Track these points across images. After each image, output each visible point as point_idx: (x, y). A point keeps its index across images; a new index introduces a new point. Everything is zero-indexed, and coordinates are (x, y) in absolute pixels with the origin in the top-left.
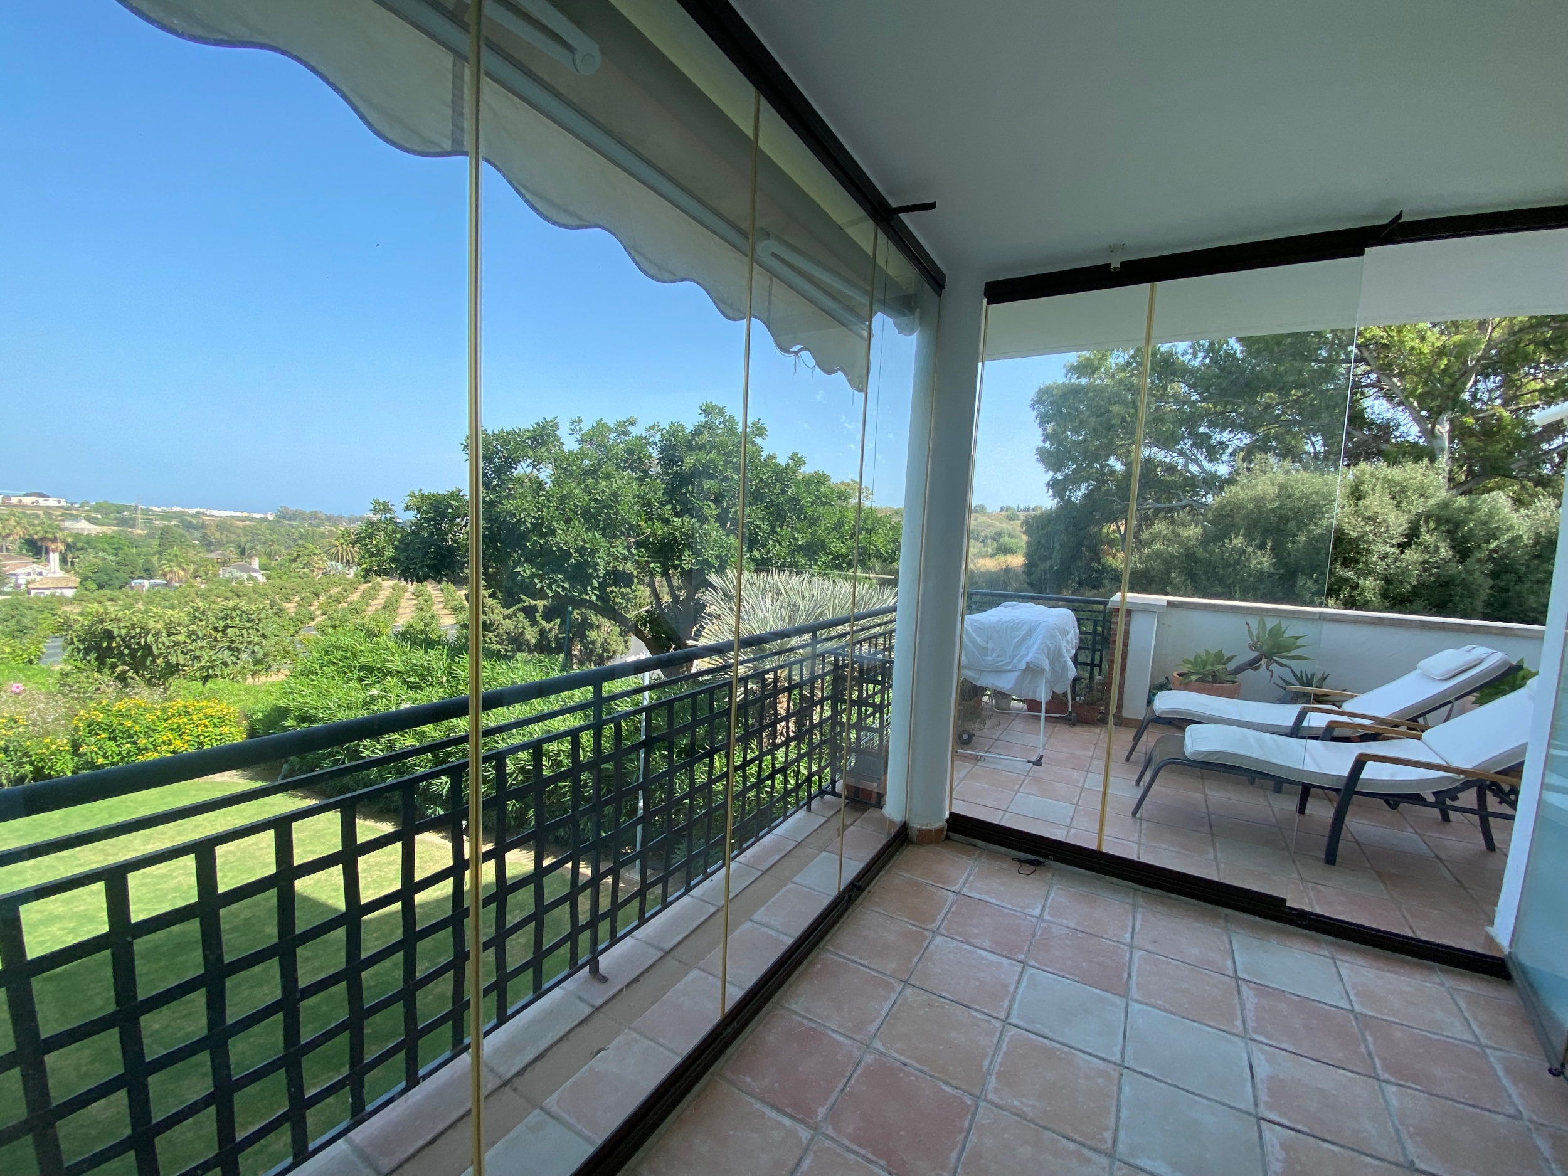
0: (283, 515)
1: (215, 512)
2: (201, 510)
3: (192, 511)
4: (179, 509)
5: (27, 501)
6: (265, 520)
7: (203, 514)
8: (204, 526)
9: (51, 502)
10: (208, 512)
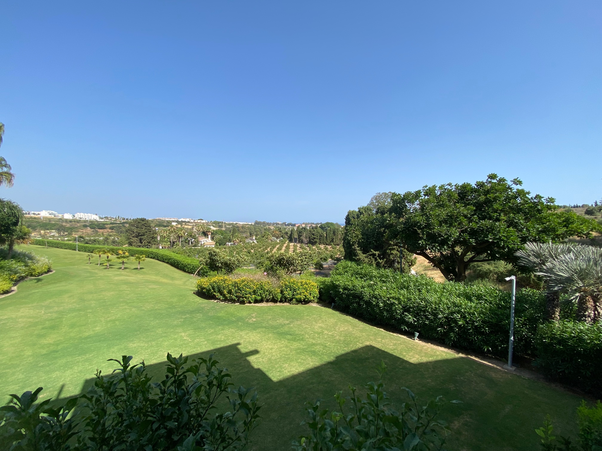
0: (257, 223)
1: (240, 223)
2: (237, 222)
3: (235, 223)
4: (232, 222)
5: (199, 221)
6: (252, 225)
7: (237, 223)
8: (238, 227)
9: (204, 221)
10: (238, 223)
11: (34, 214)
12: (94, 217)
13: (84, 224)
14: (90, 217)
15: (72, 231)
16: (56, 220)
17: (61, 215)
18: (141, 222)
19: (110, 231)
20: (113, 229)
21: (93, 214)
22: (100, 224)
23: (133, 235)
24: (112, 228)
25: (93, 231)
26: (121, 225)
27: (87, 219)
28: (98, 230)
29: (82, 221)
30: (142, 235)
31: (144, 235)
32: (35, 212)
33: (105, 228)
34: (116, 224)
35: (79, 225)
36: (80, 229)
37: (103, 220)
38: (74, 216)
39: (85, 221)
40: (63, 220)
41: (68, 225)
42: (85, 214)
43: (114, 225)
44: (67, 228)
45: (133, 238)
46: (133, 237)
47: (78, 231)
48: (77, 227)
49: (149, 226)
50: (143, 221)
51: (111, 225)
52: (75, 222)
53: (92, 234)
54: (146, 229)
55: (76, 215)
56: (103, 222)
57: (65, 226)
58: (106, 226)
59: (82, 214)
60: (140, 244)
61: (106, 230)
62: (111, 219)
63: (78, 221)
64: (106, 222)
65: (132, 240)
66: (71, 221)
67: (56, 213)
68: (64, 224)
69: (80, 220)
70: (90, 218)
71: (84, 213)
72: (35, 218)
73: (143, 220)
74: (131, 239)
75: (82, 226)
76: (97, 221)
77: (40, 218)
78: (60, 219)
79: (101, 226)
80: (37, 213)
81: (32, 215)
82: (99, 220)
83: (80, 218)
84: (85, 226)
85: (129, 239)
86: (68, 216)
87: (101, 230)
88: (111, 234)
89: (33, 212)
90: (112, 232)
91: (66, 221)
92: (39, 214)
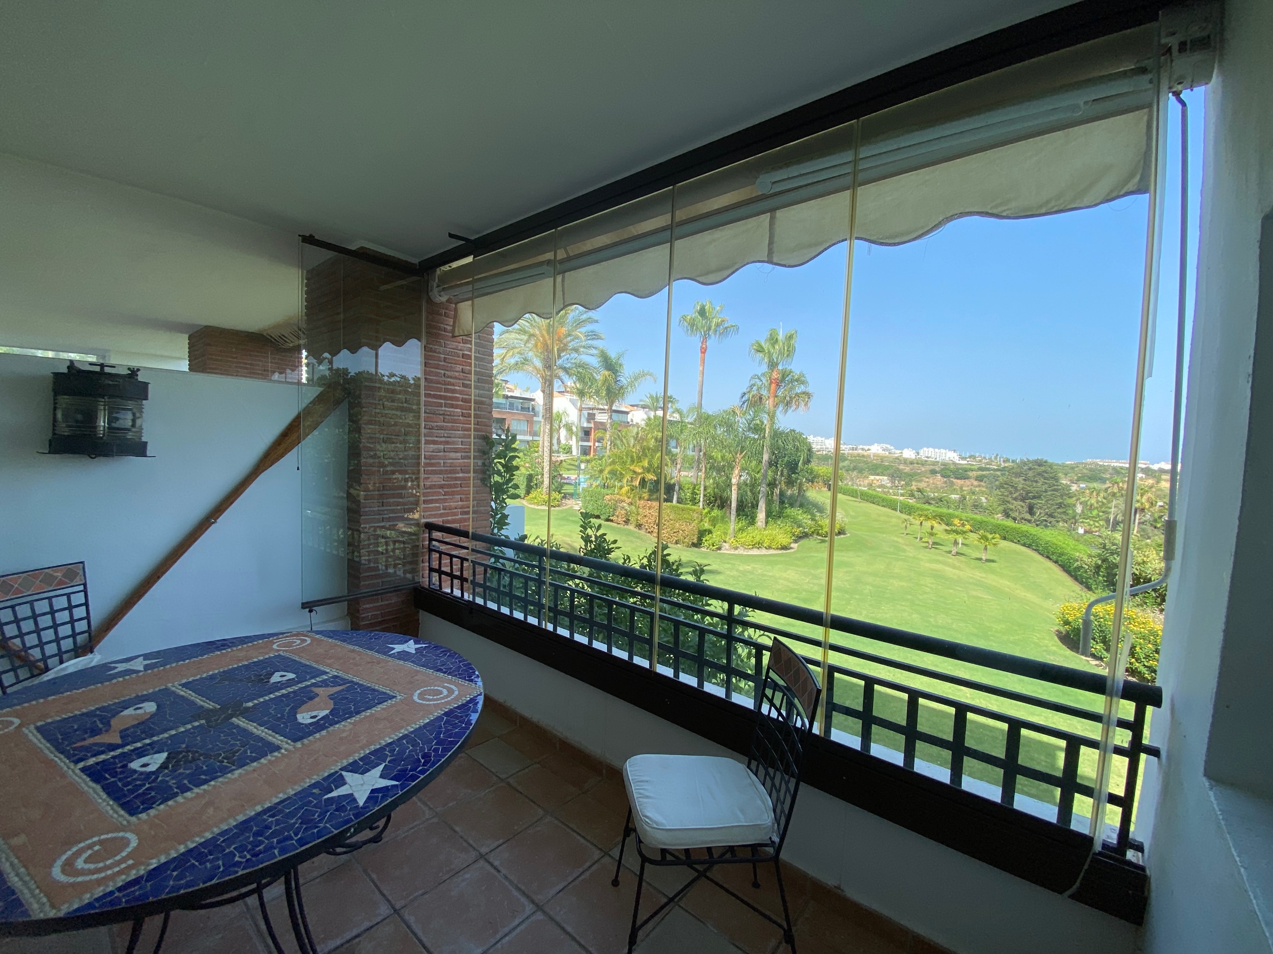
11: (863, 449)
12: (951, 456)
13: (932, 467)
14: (944, 455)
15: (911, 481)
16: (891, 459)
17: (898, 452)
18: (1036, 467)
19: (976, 483)
20: (981, 481)
21: (949, 450)
22: (958, 469)
23: (1014, 496)
24: (980, 479)
25: (945, 482)
26: (999, 473)
27: (938, 459)
28: (955, 481)
29: (929, 463)
30: (1034, 497)
31: (1039, 497)
32: (864, 447)
33: (967, 478)
34: (988, 469)
35: (923, 469)
36: (924, 476)
37: (965, 462)
38: (918, 453)
39: (935, 463)
40: (901, 461)
41: (907, 469)
42: (936, 450)
43: (984, 473)
44: (905, 473)
45: (1015, 502)
46: (1015, 499)
47: (921, 481)
48: (919, 474)
49: (1052, 478)
50: (1040, 465)
51: (980, 473)
52: (918, 464)
53: (943, 487)
54: (1046, 483)
55: (921, 452)
56: (965, 466)
57: (903, 469)
58: (971, 474)
59: (931, 449)
60: (1028, 516)
61: (967, 482)
62: (980, 461)
63: (924, 463)
64: (969, 467)
65: (1011, 506)
66: (912, 463)
67: (892, 448)
68: (901, 467)
69: (926, 461)
70: (943, 458)
71: (934, 448)
72: (863, 456)
73: (1040, 463)
74: (1008, 502)
75: (928, 472)
76: (954, 463)
77: (869, 456)
78: (897, 458)
79: (960, 473)
80: (866, 447)
81: (860, 451)
82: (958, 462)
83: (928, 457)
84: (934, 472)
85: (1005, 502)
86: (908, 454)
87: (959, 481)
88: (977, 489)
89: (861, 447)
90: (979, 486)
91: (907, 462)
92: (869, 450)
